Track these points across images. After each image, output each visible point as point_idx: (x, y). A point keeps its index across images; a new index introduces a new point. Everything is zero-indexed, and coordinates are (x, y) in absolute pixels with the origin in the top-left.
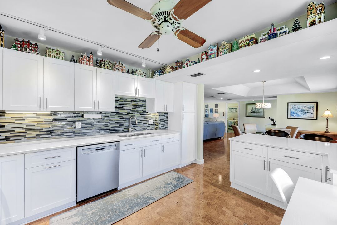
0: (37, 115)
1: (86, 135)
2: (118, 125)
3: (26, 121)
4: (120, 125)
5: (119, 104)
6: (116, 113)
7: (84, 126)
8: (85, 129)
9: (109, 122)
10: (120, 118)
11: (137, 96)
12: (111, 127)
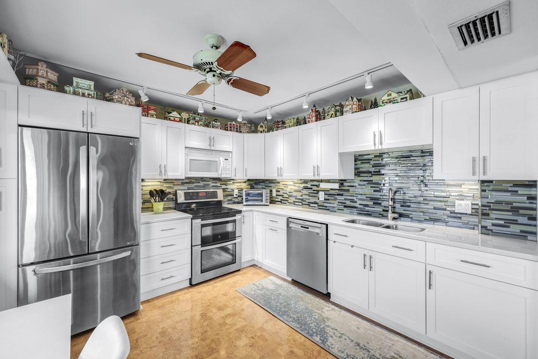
0: (294, 183)
1: (329, 210)
2: (372, 203)
3: (289, 188)
4: (374, 203)
5: (373, 167)
6: (367, 182)
7: (327, 197)
8: (328, 201)
9: (357, 196)
10: (374, 191)
11: (378, 147)
12: (360, 204)
